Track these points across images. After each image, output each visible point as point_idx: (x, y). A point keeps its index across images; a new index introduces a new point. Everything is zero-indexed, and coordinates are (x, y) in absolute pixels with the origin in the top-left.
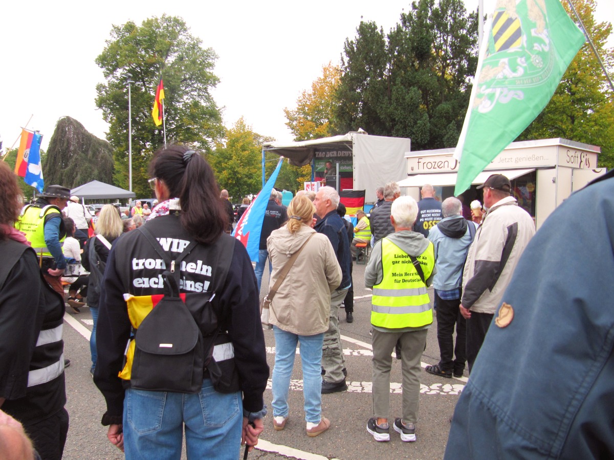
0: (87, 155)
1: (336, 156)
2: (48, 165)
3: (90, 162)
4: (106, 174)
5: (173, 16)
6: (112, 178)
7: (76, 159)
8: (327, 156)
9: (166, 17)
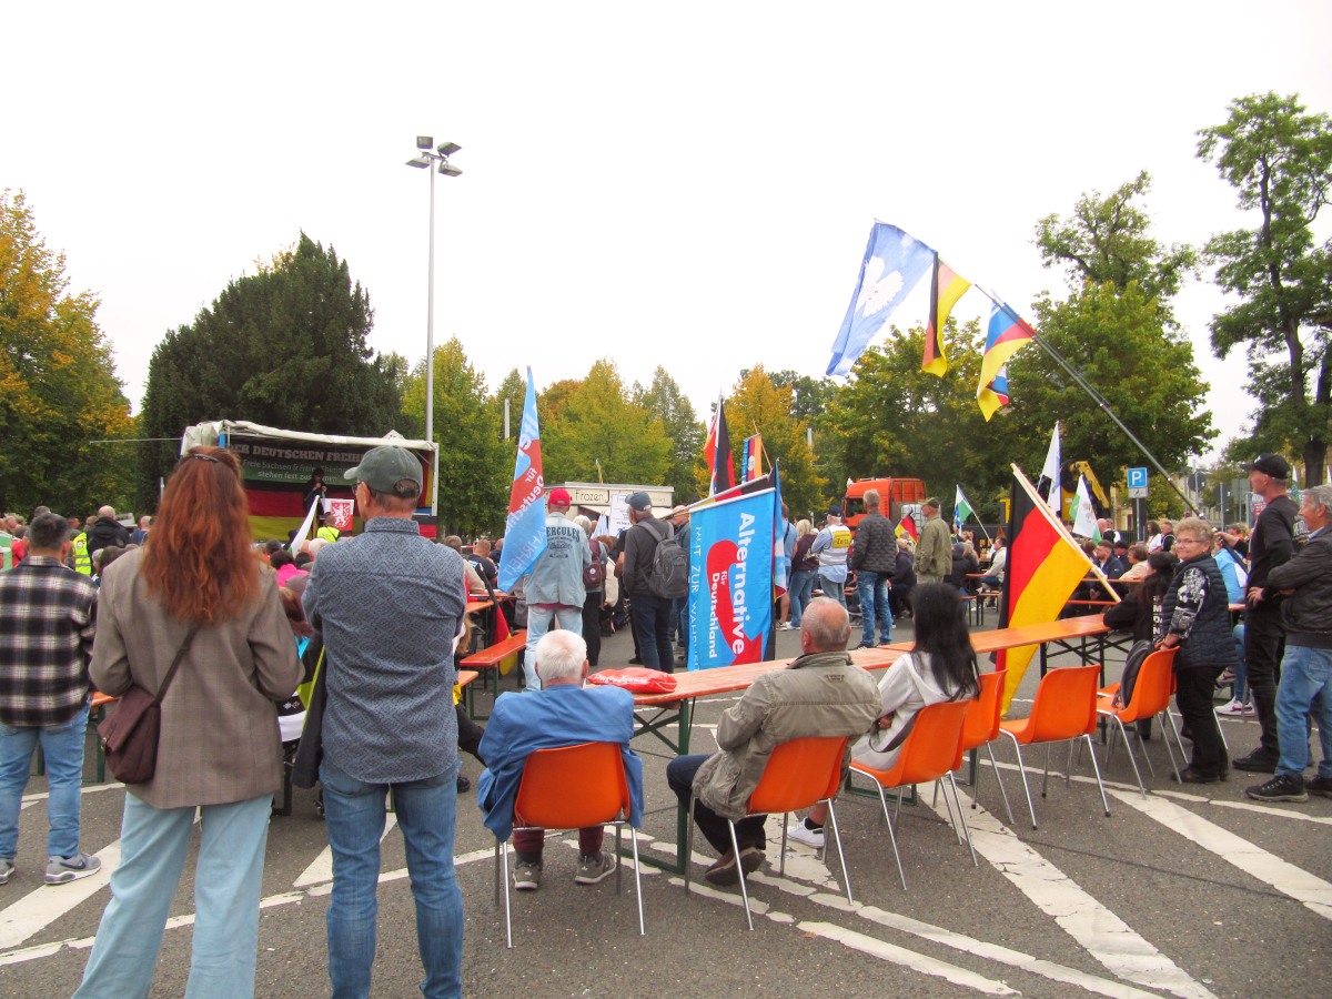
1: (248, 452)
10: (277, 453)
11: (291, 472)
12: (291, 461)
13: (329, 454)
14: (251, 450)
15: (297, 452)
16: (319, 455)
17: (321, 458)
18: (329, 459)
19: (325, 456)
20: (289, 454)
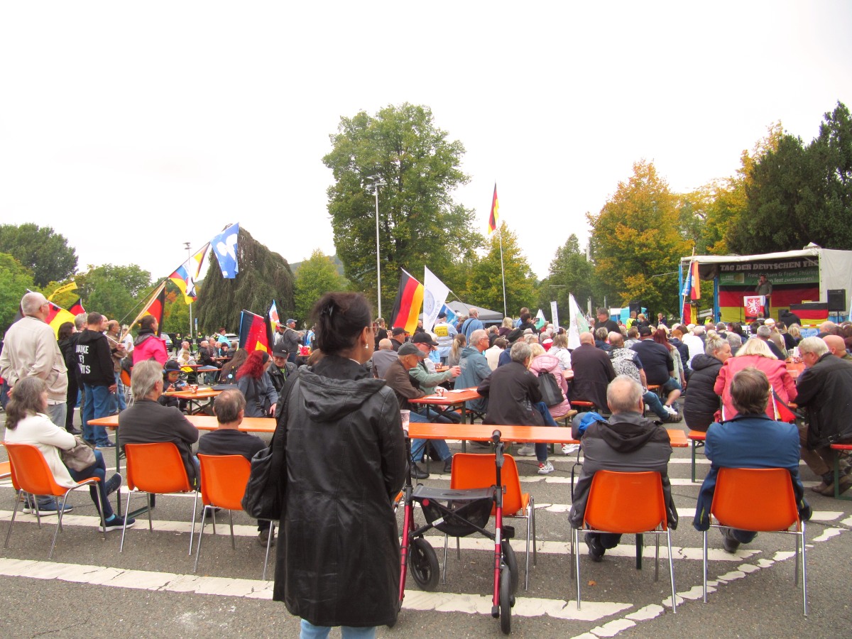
0: (261, 273)
1: (750, 268)
2: (212, 286)
3: (266, 280)
4: (285, 295)
5: (416, 105)
6: (293, 300)
7: (250, 277)
8: (737, 269)
9: (409, 106)
10: (769, 267)
11: (778, 278)
12: (778, 270)
13: (805, 263)
14: (752, 267)
15: (782, 264)
16: (798, 264)
17: (799, 265)
18: (805, 266)
19: (802, 264)
20: (777, 266)
